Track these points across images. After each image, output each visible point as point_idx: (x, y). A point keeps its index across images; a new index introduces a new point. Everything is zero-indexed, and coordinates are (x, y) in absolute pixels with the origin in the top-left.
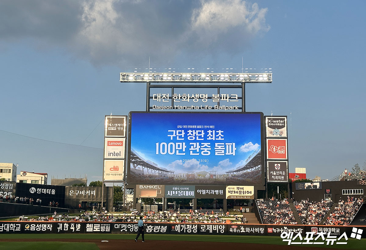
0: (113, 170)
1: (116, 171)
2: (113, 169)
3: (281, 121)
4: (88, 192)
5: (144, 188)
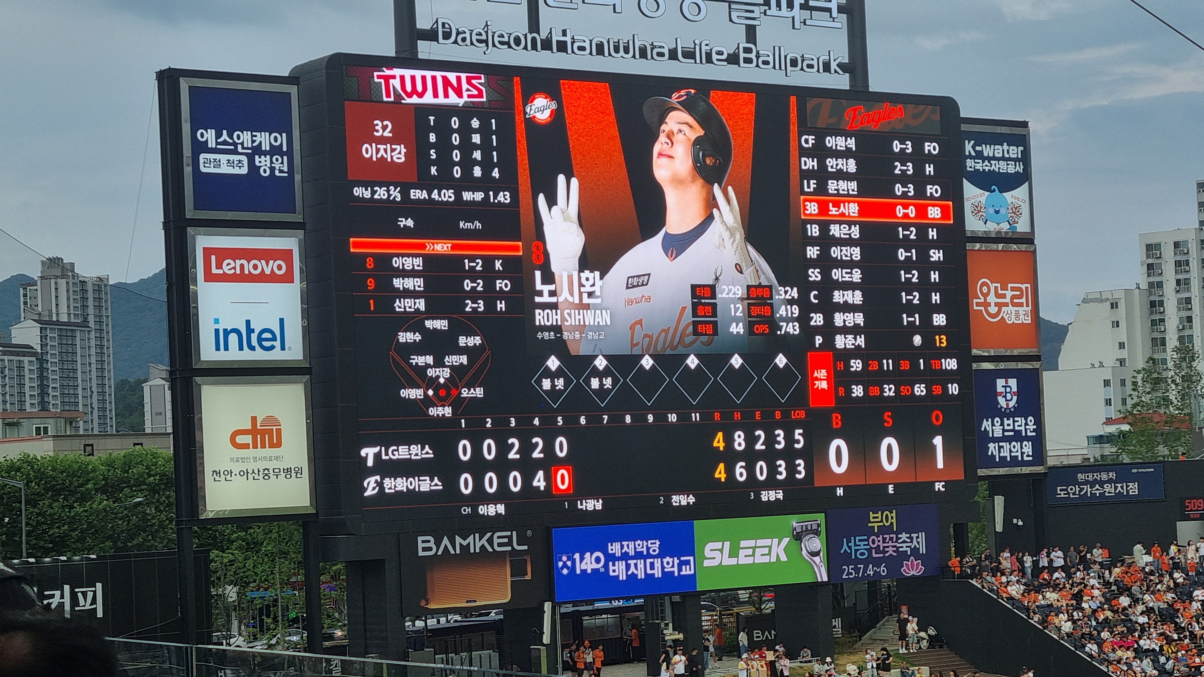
1: (268, 452)
3: (1015, 152)
4: (62, 597)
5: (440, 553)
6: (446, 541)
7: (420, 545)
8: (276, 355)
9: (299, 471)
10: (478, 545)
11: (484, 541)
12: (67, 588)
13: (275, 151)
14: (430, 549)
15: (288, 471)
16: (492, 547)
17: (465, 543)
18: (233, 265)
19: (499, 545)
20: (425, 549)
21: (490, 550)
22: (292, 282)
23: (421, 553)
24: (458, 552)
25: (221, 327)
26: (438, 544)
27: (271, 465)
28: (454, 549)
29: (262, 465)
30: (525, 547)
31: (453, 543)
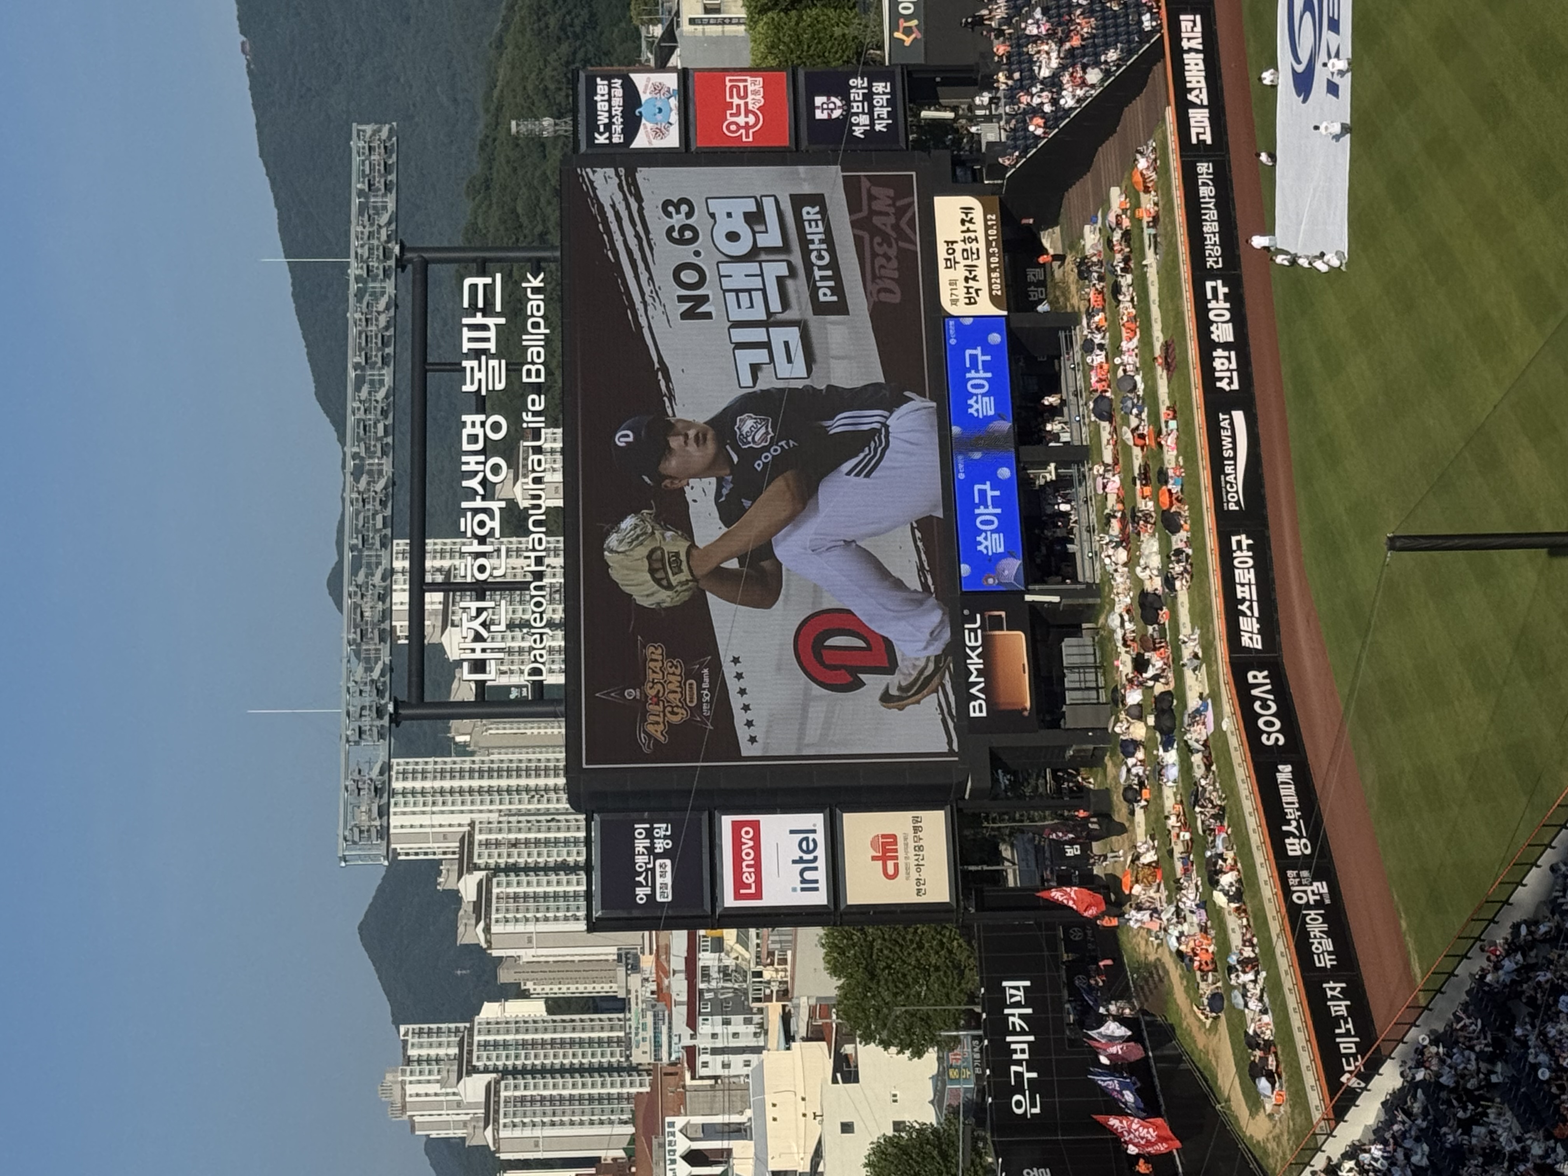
0: (896, 866)
1: (900, 846)
2: (890, 864)
4: (1013, 1015)
5: (983, 696)
6: (974, 691)
7: (978, 714)
8: (820, 837)
9: (916, 820)
10: (977, 660)
11: (973, 655)
12: (1007, 1011)
13: (650, 834)
14: (980, 705)
15: (916, 829)
16: (977, 647)
17: (975, 673)
18: (747, 874)
19: (976, 640)
20: (981, 711)
21: (980, 650)
22: (758, 821)
23: (984, 714)
24: (982, 679)
25: (799, 886)
26: (977, 698)
27: (912, 844)
28: (980, 683)
29: (912, 852)
30: (978, 616)
31: (977, 684)
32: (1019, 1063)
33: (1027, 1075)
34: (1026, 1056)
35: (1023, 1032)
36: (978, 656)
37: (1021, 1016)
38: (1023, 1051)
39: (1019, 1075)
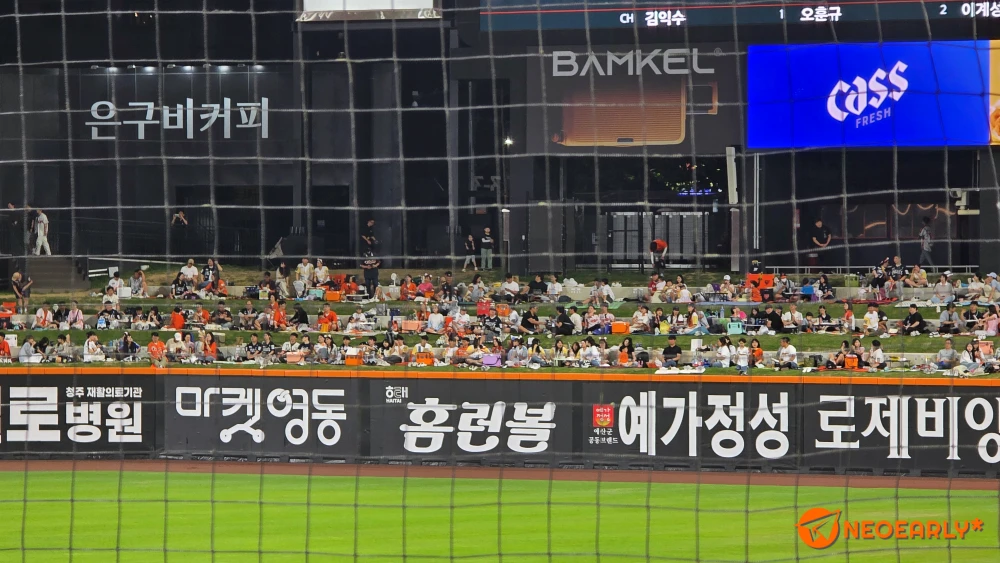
4: (222, 112)
5: (583, 73)
6: (592, 59)
7: (556, 63)
10: (640, 65)
11: (649, 60)
12: (227, 101)
14: (570, 68)
16: (660, 66)
17: (620, 62)
19: (672, 66)
20: (561, 68)
21: (657, 72)
23: (556, 73)
24: (610, 73)
26: (581, 61)
28: (605, 69)
30: (711, 71)
31: (603, 62)
32: (157, 115)
33: (141, 124)
34: (166, 125)
35: (199, 122)
36: (647, 68)
37: (220, 121)
38: (173, 121)
39: (142, 115)
